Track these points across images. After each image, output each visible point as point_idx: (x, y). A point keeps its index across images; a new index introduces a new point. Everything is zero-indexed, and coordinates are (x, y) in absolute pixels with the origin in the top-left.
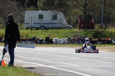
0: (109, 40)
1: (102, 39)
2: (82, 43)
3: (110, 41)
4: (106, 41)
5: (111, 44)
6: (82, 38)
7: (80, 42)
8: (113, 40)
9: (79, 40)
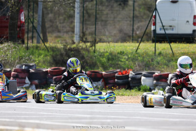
0: (127, 77)
1: (104, 73)
2: (31, 84)
3: (133, 78)
4: (118, 78)
5: (139, 90)
6: (32, 71)
7: (25, 83)
8: (145, 76)
9: (20, 76)
